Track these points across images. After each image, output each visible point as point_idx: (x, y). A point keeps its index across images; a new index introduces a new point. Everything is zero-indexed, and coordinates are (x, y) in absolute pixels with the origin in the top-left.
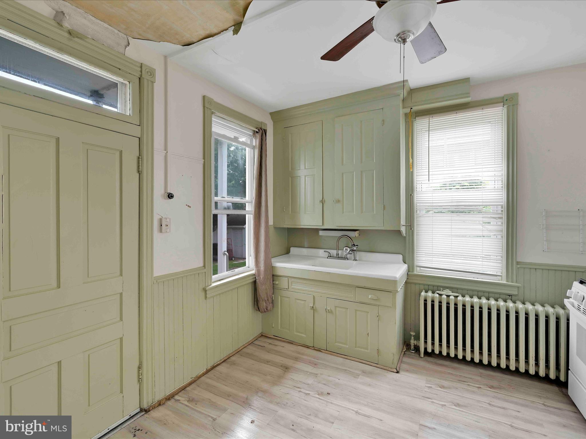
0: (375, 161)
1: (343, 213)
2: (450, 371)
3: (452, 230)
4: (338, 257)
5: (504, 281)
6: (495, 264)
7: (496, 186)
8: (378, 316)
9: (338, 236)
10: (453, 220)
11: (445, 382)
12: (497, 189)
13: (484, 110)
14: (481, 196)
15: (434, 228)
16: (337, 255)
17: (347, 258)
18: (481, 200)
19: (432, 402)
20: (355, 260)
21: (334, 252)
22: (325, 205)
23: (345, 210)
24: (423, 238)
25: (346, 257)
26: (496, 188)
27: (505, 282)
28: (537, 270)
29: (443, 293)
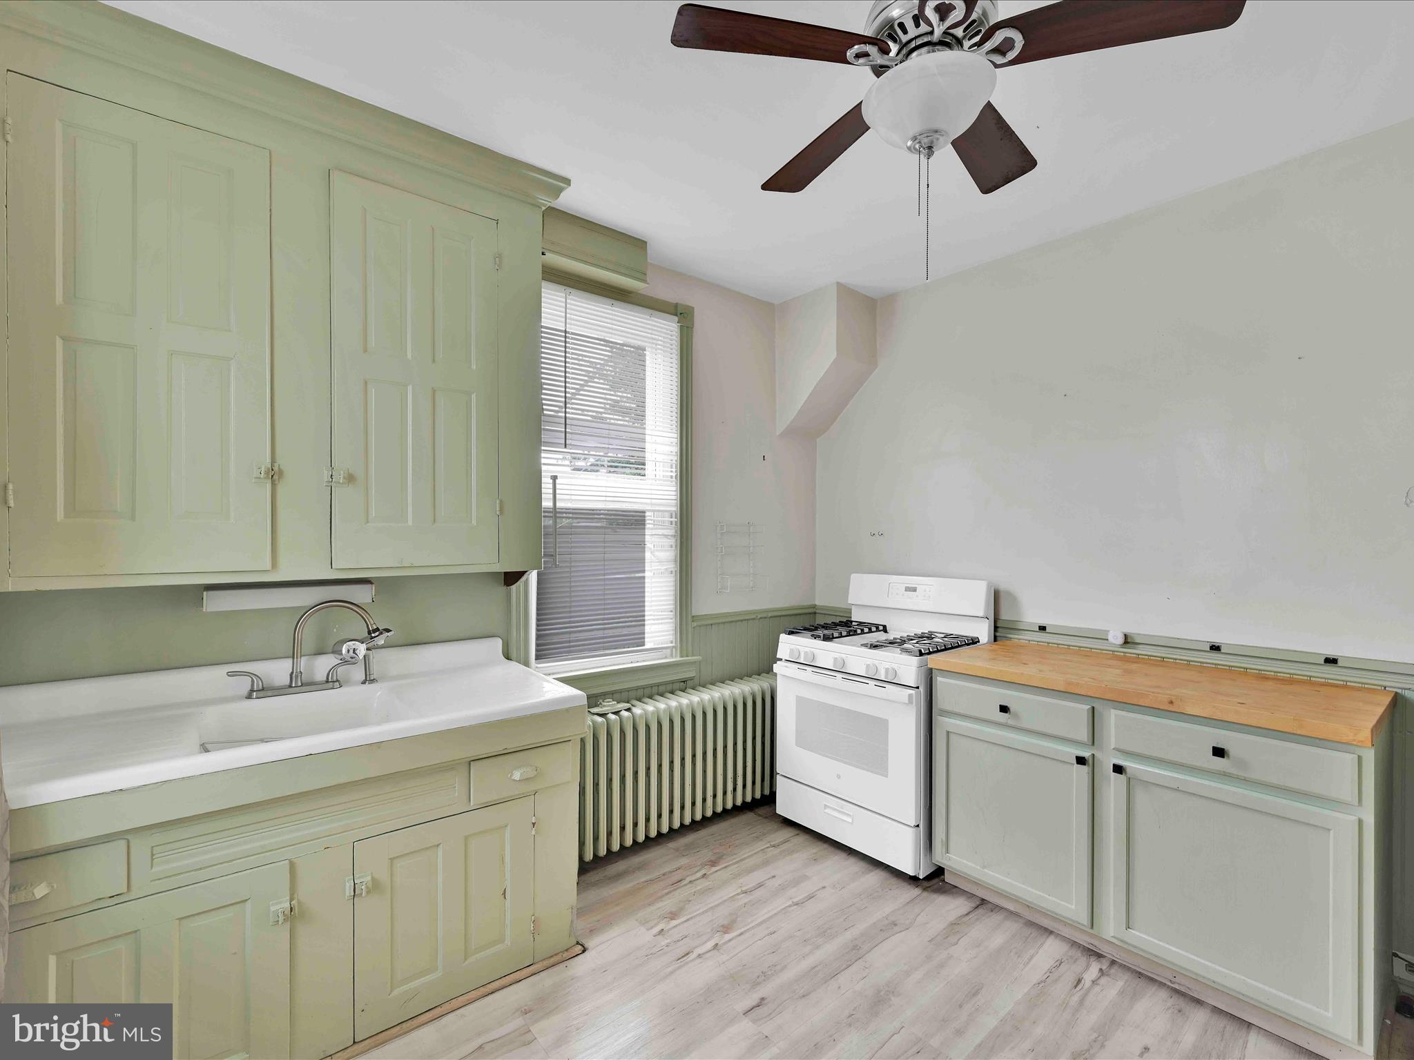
0: (474, 367)
1: (368, 522)
2: (642, 877)
3: (606, 563)
4: (299, 684)
5: (676, 657)
6: (661, 627)
7: (657, 473)
8: (534, 824)
9: (305, 607)
10: (608, 541)
11: (665, 903)
12: (661, 480)
13: (652, 318)
14: (649, 492)
15: (575, 561)
16: (297, 677)
17: (337, 681)
18: (649, 501)
19: (699, 956)
20: (368, 680)
21: (278, 671)
22: (280, 489)
23: (373, 513)
24: (557, 587)
25: (335, 679)
26: (657, 477)
27: (678, 659)
28: (713, 626)
29: (608, 710)
